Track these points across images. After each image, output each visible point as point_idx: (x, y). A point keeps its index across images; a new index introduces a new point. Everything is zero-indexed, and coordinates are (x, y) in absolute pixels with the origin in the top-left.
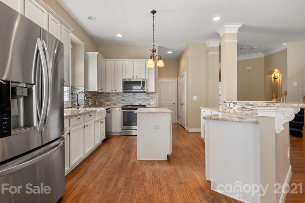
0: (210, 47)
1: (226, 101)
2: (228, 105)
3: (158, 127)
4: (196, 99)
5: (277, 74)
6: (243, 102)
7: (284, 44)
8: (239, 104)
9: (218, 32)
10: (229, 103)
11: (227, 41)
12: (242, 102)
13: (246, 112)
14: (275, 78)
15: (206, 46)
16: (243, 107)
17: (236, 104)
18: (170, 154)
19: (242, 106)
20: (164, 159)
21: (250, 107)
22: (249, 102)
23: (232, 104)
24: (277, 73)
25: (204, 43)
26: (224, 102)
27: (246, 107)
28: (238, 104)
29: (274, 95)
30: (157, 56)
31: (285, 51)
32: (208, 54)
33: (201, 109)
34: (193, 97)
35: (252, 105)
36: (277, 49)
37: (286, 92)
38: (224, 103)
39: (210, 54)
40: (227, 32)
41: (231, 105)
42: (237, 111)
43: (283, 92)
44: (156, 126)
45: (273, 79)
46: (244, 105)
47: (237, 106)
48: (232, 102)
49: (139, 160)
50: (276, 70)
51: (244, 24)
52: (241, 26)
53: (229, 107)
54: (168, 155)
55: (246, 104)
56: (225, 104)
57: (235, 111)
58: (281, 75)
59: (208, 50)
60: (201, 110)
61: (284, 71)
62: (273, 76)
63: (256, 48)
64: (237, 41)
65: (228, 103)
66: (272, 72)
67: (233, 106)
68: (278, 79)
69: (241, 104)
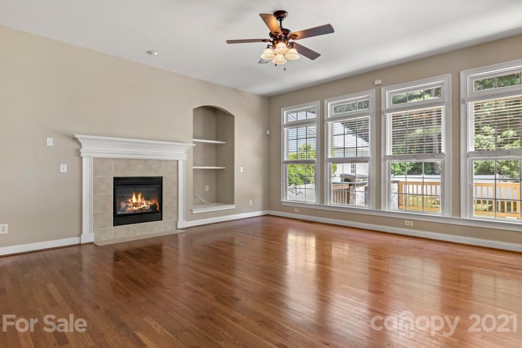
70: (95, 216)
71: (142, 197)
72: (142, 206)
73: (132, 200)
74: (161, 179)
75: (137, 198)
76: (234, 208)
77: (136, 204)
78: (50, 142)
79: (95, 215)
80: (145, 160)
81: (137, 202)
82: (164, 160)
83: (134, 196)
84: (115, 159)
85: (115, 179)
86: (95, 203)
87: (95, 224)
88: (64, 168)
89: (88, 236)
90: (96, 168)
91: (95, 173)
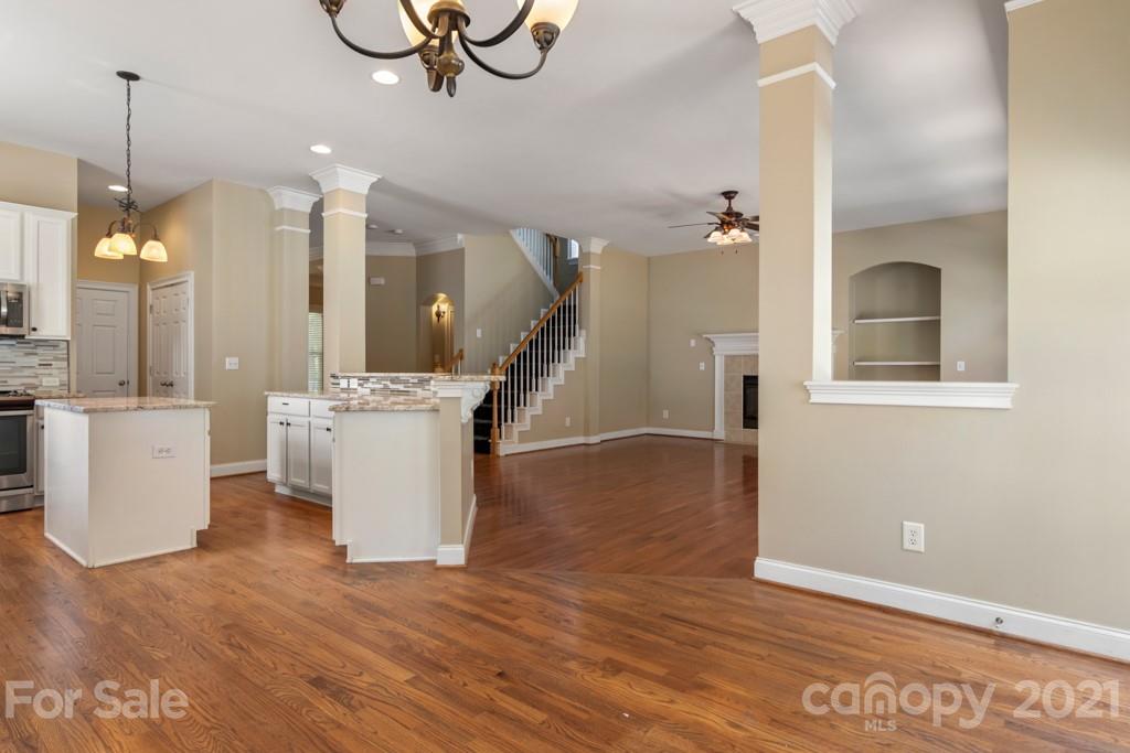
0: (282, 209)
1: (339, 374)
2: (343, 384)
3: (168, 451)
4: (236, 367)
5: (442, 305)
6: (387, 374)
7: (460, 237)
8: (374, 380)
9: (315, 178)
10: (349, 378)
11: (341, 210)
12: (382, 374)
13: (392, 399)
14: (438, 315)
15: (270, 201)
16: (386, 387)
17: (366, 380)
18: (206, 528)
19: (381, 386)
20: (189, 547)
21: (401, 387)
22: (401, 374)
23: (356, 380)
24: (444, 302)
25: (263, 192)
26: (334, 376)
27: (392, 386)
28: (371, 380)
29: (437, 357)
30: (139, 227)
31: (460, 253)
32: (278, 229)
33: (267, 397)
34: (227, 359)
35: (406, 382)
36: (443, 246)
37: (461, 351)
38: (333, 380)
39: (283, 230)
40: (341, 186)
41: (354, 383)
42: (371, 398)
43: (456, 353)
44: (161, 451)
45: (434, 317)
46: (388, 383)
47: (370, 385)
48: (357, 374)
49: (97, 565)
50: (442, 296)
51: (383, 178)
52: (375, 180)
53: (347, 390)
54: (199, 533)
55: (393, 381)
56: (336, 381)
57: (366, 397)
58: (451, 308)
59: (277, 216)
60: (270, 400)
61: (457, 301)
62: (434, 309)
63: (400, 231)
64: (366, 215)
65: (343, 377)
66: (433, 300)
67: (360, 385)
68: (446, 318)
69: (378, 380)
70: (728, 414)
78: (693, 343)
79: (726, 413)
84: (745, 356)
85: (746, 377)
86: (727, 401)
87: (726, 422)
88: (702, 366)
89: (719, 432)
90: (727, 366)
91: (726, 371)
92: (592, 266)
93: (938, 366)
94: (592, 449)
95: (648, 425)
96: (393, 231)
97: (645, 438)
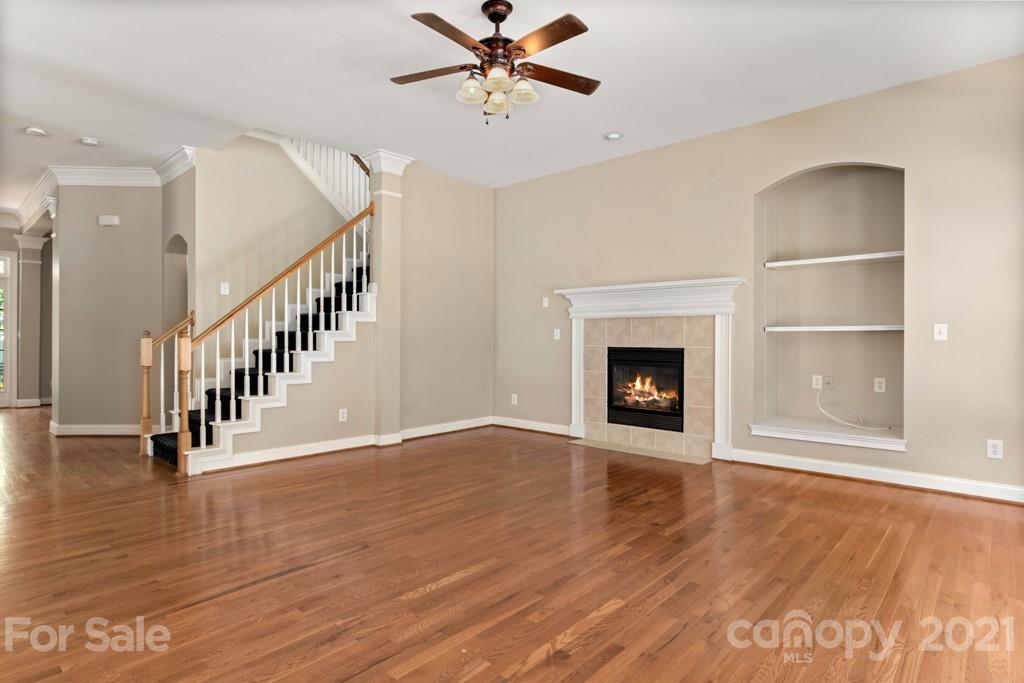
36: (179, 167)
37: (193, 313)
61: (190, 244)
70: (588, 401)
71: (651, 384)
72: (651, 398)
73: (634, 386)
74: (680, 352)
75: (643, 383)
76: (902, 448)
77: (642, 392)
79: (586, 401)
80: (653, 318)
81: (642, 390)
82: (687, 317)
83: (638, 379)
84: (610, 319)
85: (611, 350)
86: (587, 383)
87: (587, 413)
88: (557, 334)
89: (577, 428)
90: (587, 334)
91: (586, 341)
92: (383, 192)
93: (901, 332)
94: (383, 454)
95: (494, 413)
96: (80, 142)
97: (490, 431)
